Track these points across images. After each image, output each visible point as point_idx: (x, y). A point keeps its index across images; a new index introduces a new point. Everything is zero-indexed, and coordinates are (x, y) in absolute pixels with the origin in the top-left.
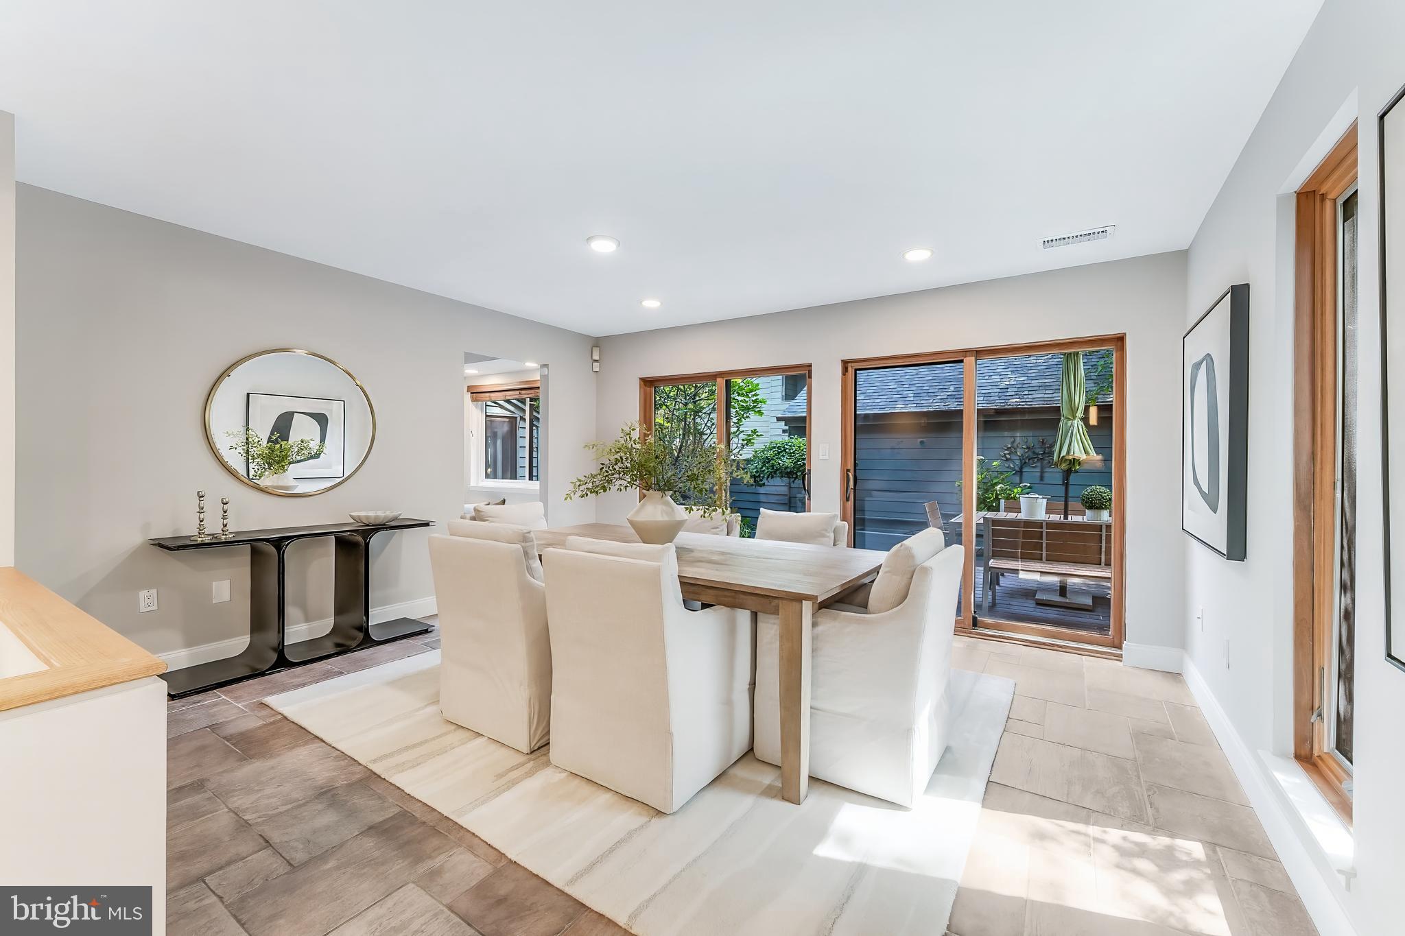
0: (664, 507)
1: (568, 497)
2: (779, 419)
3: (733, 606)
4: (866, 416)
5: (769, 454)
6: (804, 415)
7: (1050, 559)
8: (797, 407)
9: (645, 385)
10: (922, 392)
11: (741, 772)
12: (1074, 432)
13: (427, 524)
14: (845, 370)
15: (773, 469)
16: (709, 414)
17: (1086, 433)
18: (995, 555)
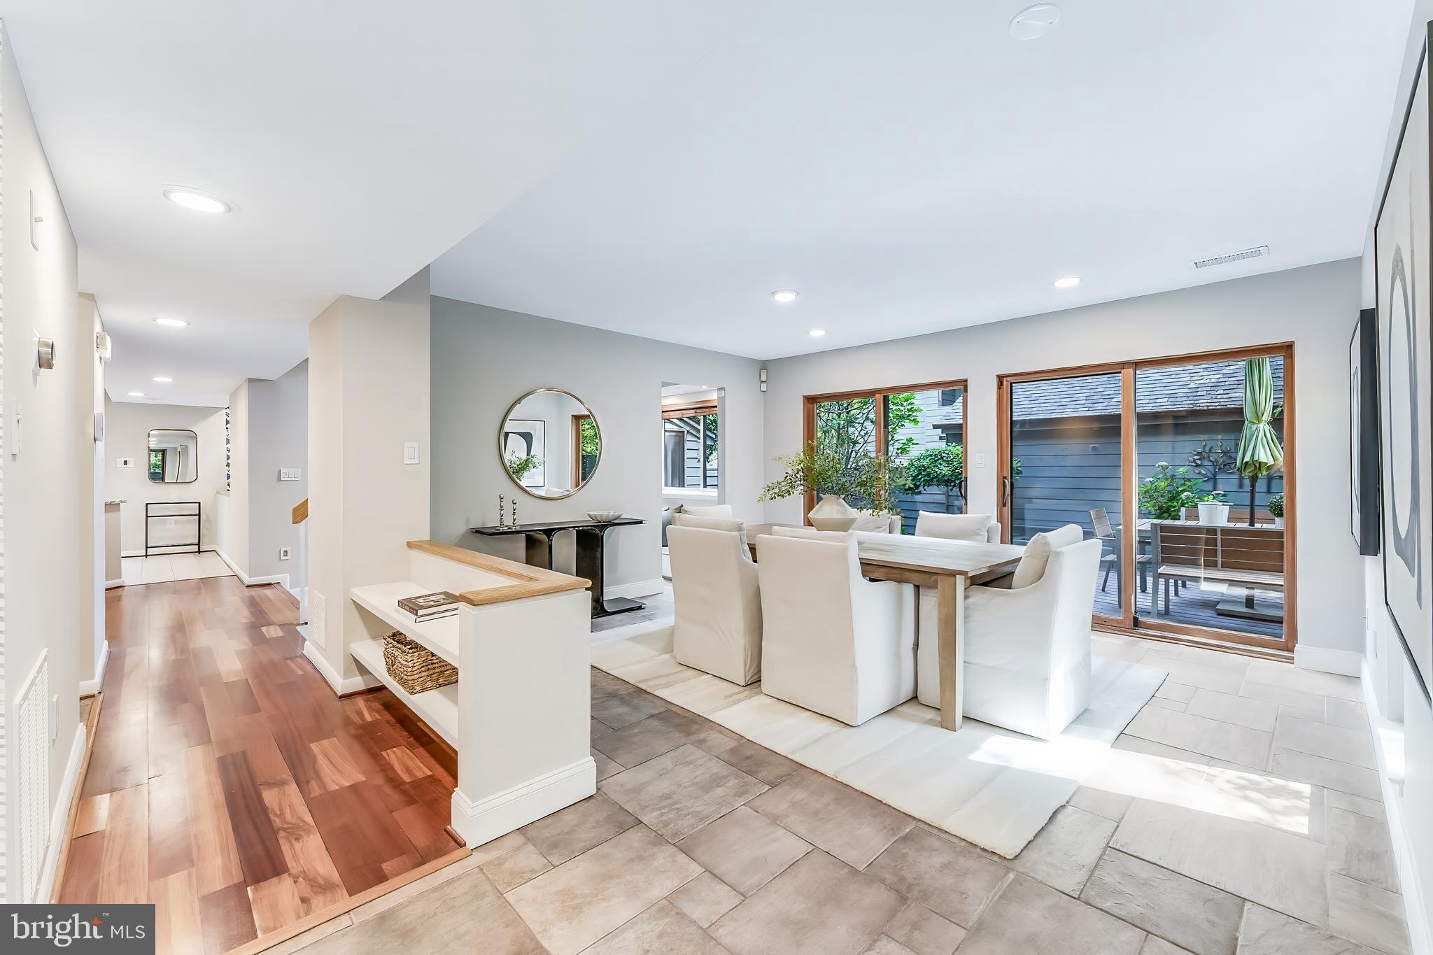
0: (839, 508)
1: (760, 499)
2: (935, 427)
3: (900, 581)
4: (1023, 423)
5: (925, 462)
6: (961, 422)
7: (1225, 566)
8: (952, 414)
9: (808, 402)
10: (1095, 394)
11: (909, 710)
12: (1260, 435)
13: (641, 522)
14: (1000, 385)
15: (929, 477)
16: (863, 424)
17: (1275, 438)
18: (1165, 561)
